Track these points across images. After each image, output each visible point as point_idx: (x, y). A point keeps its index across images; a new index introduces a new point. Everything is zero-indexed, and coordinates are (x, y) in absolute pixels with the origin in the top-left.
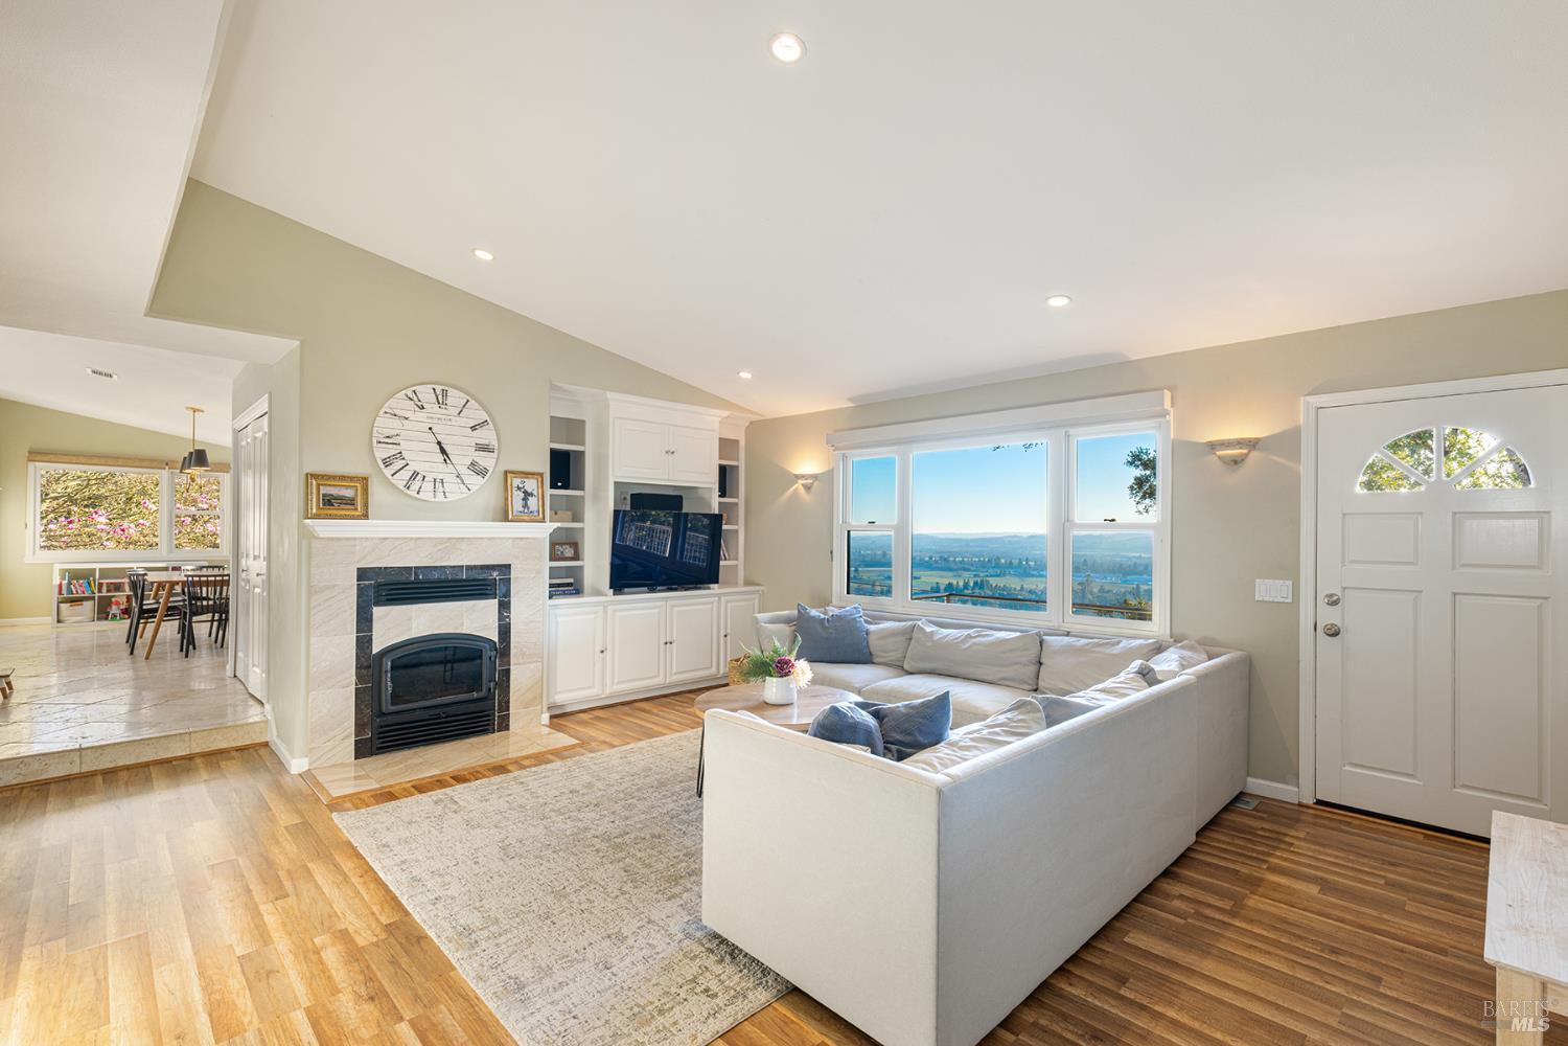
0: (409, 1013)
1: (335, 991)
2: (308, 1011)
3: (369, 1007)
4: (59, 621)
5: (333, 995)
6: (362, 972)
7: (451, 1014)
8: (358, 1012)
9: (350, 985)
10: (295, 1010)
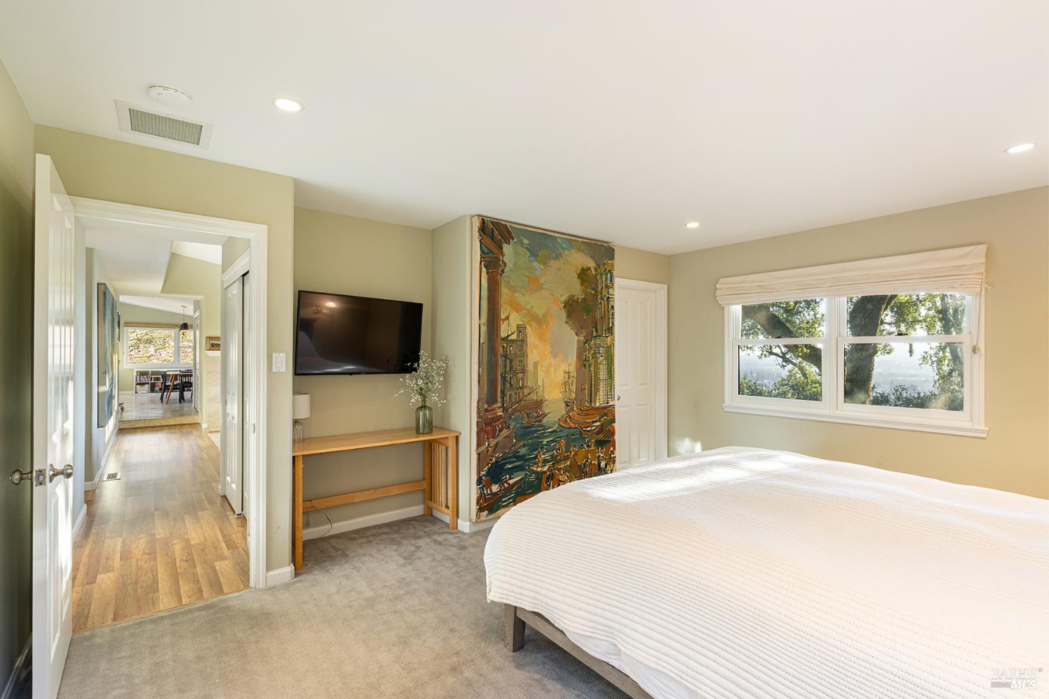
4: (136, 393)
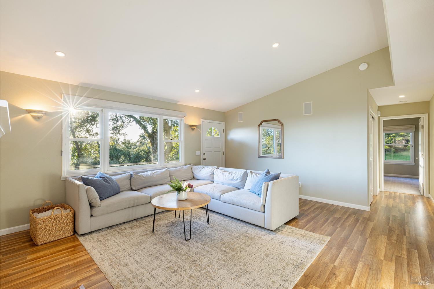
0: (331, 265)
1: (339, 283)
2: (350, 285)
3: (337, 273)
5: (341, 283)
6: (328, 281)
7: (325, 259)
8: (340, 274)
9: (334, 281)
10: (353, 288)
